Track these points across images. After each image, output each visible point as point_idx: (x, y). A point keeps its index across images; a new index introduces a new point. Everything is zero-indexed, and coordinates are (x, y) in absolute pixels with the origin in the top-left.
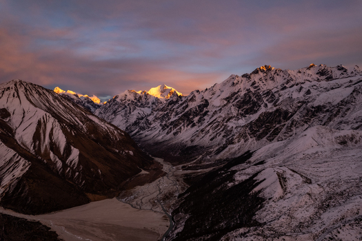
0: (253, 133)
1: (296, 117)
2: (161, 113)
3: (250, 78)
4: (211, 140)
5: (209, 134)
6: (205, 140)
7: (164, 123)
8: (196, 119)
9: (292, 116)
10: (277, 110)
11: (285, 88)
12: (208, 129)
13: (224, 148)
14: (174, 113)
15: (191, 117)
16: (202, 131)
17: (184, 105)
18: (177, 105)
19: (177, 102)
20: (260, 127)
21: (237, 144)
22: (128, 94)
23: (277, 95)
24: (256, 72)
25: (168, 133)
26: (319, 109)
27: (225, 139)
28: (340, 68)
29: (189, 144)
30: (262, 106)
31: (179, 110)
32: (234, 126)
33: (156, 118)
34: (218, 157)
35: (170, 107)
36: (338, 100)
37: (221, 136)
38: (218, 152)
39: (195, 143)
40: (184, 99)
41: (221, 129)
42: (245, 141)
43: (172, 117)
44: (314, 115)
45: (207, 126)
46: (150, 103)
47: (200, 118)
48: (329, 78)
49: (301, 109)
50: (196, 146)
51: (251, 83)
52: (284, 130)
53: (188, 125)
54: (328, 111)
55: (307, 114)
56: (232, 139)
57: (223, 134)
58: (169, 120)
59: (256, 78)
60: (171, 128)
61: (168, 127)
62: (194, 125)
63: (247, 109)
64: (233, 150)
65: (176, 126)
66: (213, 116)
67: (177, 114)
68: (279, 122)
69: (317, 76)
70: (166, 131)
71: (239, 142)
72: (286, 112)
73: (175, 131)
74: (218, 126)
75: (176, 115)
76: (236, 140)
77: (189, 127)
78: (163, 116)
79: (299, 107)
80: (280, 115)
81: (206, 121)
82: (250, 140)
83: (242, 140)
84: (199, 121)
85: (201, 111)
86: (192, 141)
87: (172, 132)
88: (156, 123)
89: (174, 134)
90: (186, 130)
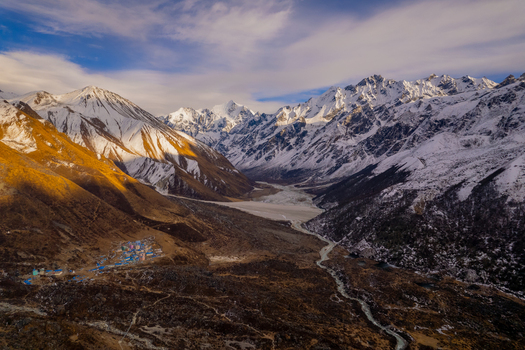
0: (371, 149)
1: (417, 132)
2: (240, 136)
3: (355, 90)
4: (318, 162)
5: (314, 156)
6: (312, 162)
7: (247, 148)
8: (292, 141)
9: (413, 131)
10: (397, 125)
11: (400, 103)
12: (312, 150)
13: (337, 168)
14: (258, 136)
15: (286, 138)
16: (305, 153)
17: (272, 125)
18: (260, 126)
19: (260, 121)
20: (379, 143)
21: (354, 162)
22: (184, 114)
23: (391, 111)
24: (363, 83)
25: (257, 158)
26: (443, 123)
27: (334, 160)
28: (466, 80)
29: (290, 168)
30: (374, 124)
31: (265, 131)
32: (345, 146)
33: (235, 143)
34: (332, 176)
35: (251, 128)
36: (463, 113)
37: (330, 158)
38: (331, 172)
39: (298, 167)
40: (270, 119)
41: (329, 150)
42: (362, 159)
43: (257, 140)
44: (437, 129)
45: (311, 147)
46: (216, 126)
47: (297, 140)
48: (453, 92)
49: (424, 123)
50: (299, 169)
51: (357, 97)
52: (405, 145)
53: (283, 148)
54: (452, 124)
55: (430, 129)
56: (347, 158)
57: (331, 155)
58: (253, 143)
59: (363, 92)
60: (260, 153)
61: (255, 152)
62: (290, 148)
63: (357, 128)
64: (350, 168)
65: (266, 150)
66: (314, 136)
67: (263, 136)
68: (400, 137)
69: (438, 89)
70: (254, 156)
71: (355, 160)
72: (407, 127)
73: (267, 155)
74: (324, 146)
75: (262, 138)
76: (352, 158)
77: (285, 150)
78: (243, 140)
79: (421, 121)
80: (400, 130)
81: (306, 143)
82: (368, 157)
83: (359, 158)
84: (296, 143)
85: (298, 131)
86: (293, 165)
87: (264, 157)
88: (236, 149)
89: (267, 159)
90: (282, 154)
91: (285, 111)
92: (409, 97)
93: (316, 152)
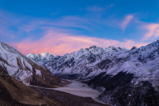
1: (113, 62)
2: (51, 63)
3: (88, 50)
4: (81, 71)
5: (79, 70)
6: (79, 72)
7: (54, 67)
8: (70, 65)
9: (112, 61)
11: (102, 54)
12: (78, 67)
13: (89, 74)
14: (58, 63)
15: (68, 64)
16: (76, 68)
17: (63, 59)
18: (58, 60)
19: (58, 58)
20: (102, 65)
22: (31, 55)
23: (101, 56)
24: (91, 48)
25: (58, 70)
26: (120, 59)
27: (86, 71)
28: (119, 48)
29: (71, 74)
30: (97, 59)
31: (60, 61)
32: (89, 66)
33: (49, 65)
34: (88, 76)
35: (55, 60)
36: (126, 56)
37: (85, 70)
38: (86, 75)
39: (74, 73)
40: (62, 58)
41: (84, 67)
42: (97, 70)
43: (57, 64)
44: (119, 61)
46: (42, 60)
47: (72, 64)
48: (116, 51)
49: (114, 59)
50: (74, 74)
51: (89, 52)
52: (110, 66)
53: (67, 67)
54: (123, 59)
55: (117, 61)
56: (92, 70)
57: (85, 69)
58: (56, 65)
59: (91, 50)
60: (59, 68)
61: (57, 68)
62: (70, 67)
63: (92, 61)
64: (94, 74)
65: (61, 67)
66: (78, 63)
67: (60, 63)
68: (108, 64)
69: (113, 50)
70: (57, 70)
71: (95, 71)
72: (110, 60)
73: (62, 69)
74: (82, 66)
75: (59, 64)
77: (68, 68)
78: (52, 64)
80: (108, 61)
81: (75, 65)
82: (99, 70)
83: (96, 70)
84: (72, 65)
85: (72, 61)
86: (72, 73)
87: (60, 70)
88: (50, 67)
89: (62, 71)
90: (67, 69)
91: (67, 55)
92: (105, 52)
93: (80, 68)
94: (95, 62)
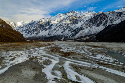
2: (25, 28)
4: (62, 33)
5: (59, 31)
6: (59, 33)
7: (28, 31)
8: (47, 27)
12: (58, 28)
13: (76, 33)
14: (32, 28)
15: (44, 26)
16: (55, 30)
21: (87, 29)
24: (69, 12)
25: (32, 34)
29: (48, 36)
32: (73, 27)
33: (23, 30)
35: (30, 26)
38: (73, 35)
40: (36, 23)
41: (66, 28)
42: (91, 27)
50: (53, 36)
53: (43, 30)
55: (117, 15)
57: (68, 30)
61: (31, 32)
62: (46, 30)
64: (86, 32)
66: (57, 25)
67: (34, 27)
68: (105, 19)
70: (30, 34)
73: (36, 32)
76: (85, 27)
80: (104, 15)
81: (53, 27)
83: (89, 27)
84: (49, 28)
85: (49, 24)
86: (49, 35)
87: (35, 33)
88: (23, 32)
89: (36, 34)
90: (43, 32)
91: (43, 20)
92: (85, 16)
93: (60, 29)
94: (77, 23)
